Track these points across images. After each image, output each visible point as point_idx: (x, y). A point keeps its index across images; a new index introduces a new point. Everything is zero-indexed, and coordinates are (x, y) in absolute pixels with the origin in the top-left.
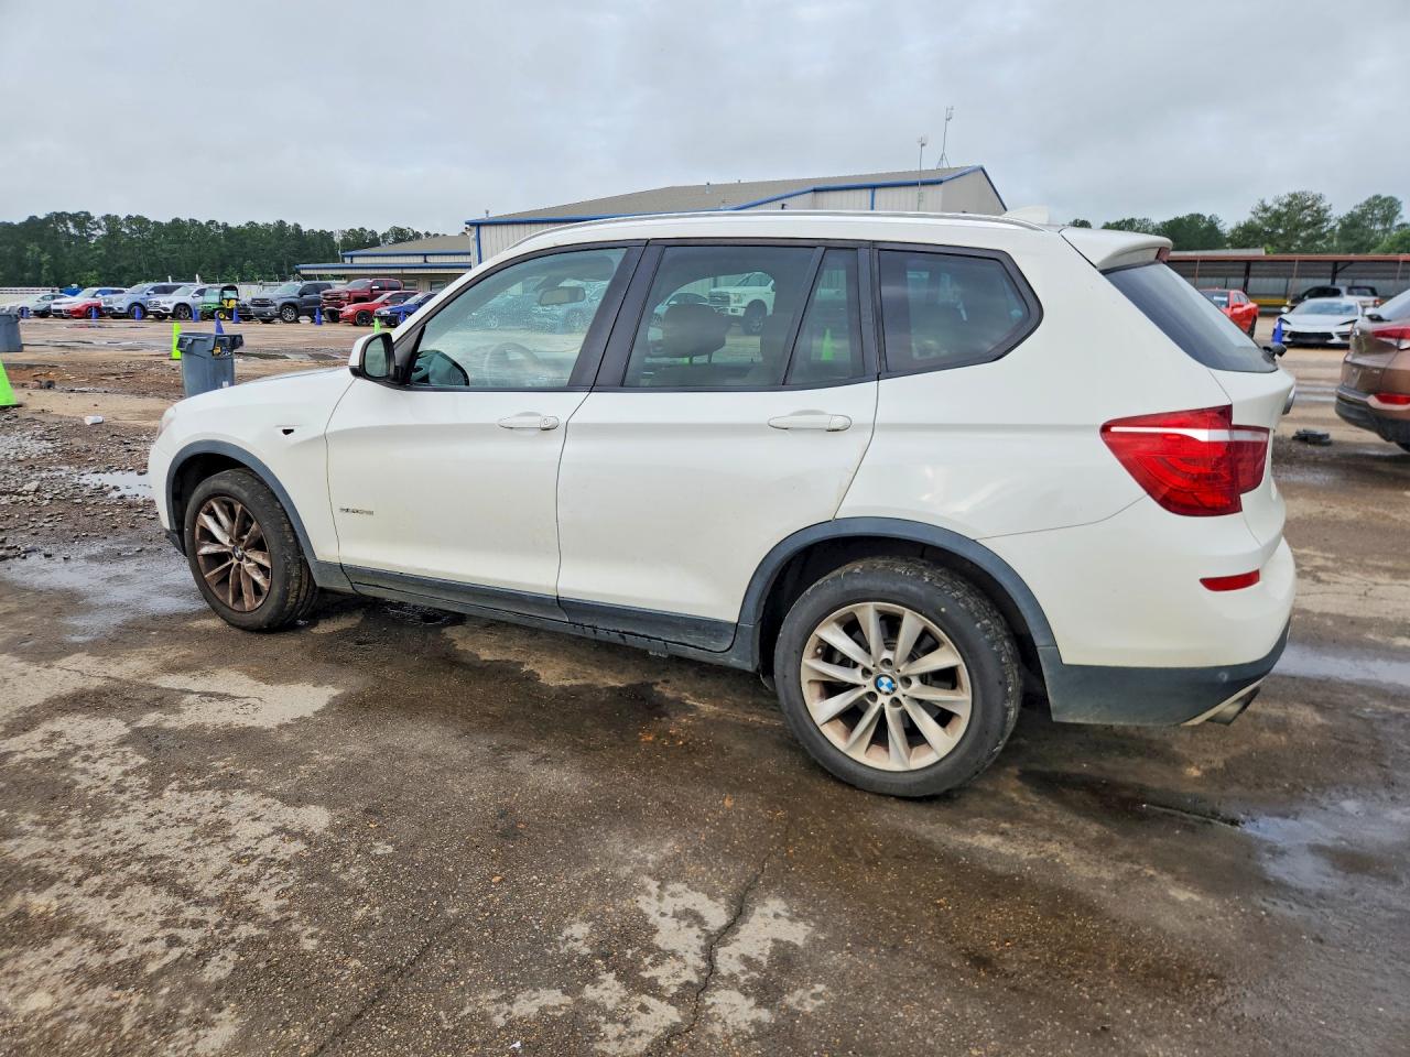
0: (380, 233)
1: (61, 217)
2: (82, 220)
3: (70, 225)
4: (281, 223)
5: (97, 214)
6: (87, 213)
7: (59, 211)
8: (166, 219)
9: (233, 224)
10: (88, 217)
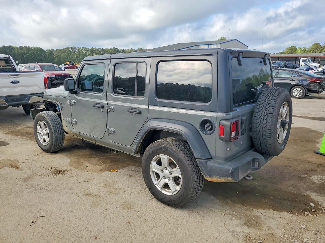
0: (136, 49)
1: (69, 48)
2: (73, 49)
3: (71, 49)
4: (114, 48)
5: (76, 47)
6: (74, 47)
7: (69, 47)
8: (90, 48)
9: (104, 48)
10: (75, 48)
